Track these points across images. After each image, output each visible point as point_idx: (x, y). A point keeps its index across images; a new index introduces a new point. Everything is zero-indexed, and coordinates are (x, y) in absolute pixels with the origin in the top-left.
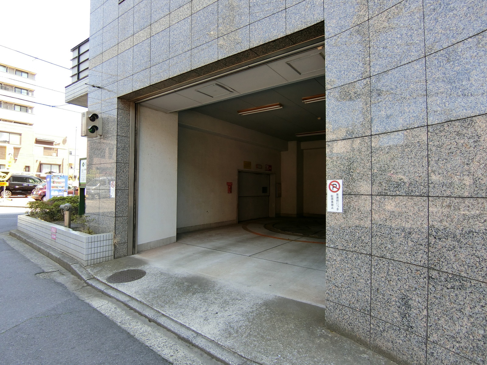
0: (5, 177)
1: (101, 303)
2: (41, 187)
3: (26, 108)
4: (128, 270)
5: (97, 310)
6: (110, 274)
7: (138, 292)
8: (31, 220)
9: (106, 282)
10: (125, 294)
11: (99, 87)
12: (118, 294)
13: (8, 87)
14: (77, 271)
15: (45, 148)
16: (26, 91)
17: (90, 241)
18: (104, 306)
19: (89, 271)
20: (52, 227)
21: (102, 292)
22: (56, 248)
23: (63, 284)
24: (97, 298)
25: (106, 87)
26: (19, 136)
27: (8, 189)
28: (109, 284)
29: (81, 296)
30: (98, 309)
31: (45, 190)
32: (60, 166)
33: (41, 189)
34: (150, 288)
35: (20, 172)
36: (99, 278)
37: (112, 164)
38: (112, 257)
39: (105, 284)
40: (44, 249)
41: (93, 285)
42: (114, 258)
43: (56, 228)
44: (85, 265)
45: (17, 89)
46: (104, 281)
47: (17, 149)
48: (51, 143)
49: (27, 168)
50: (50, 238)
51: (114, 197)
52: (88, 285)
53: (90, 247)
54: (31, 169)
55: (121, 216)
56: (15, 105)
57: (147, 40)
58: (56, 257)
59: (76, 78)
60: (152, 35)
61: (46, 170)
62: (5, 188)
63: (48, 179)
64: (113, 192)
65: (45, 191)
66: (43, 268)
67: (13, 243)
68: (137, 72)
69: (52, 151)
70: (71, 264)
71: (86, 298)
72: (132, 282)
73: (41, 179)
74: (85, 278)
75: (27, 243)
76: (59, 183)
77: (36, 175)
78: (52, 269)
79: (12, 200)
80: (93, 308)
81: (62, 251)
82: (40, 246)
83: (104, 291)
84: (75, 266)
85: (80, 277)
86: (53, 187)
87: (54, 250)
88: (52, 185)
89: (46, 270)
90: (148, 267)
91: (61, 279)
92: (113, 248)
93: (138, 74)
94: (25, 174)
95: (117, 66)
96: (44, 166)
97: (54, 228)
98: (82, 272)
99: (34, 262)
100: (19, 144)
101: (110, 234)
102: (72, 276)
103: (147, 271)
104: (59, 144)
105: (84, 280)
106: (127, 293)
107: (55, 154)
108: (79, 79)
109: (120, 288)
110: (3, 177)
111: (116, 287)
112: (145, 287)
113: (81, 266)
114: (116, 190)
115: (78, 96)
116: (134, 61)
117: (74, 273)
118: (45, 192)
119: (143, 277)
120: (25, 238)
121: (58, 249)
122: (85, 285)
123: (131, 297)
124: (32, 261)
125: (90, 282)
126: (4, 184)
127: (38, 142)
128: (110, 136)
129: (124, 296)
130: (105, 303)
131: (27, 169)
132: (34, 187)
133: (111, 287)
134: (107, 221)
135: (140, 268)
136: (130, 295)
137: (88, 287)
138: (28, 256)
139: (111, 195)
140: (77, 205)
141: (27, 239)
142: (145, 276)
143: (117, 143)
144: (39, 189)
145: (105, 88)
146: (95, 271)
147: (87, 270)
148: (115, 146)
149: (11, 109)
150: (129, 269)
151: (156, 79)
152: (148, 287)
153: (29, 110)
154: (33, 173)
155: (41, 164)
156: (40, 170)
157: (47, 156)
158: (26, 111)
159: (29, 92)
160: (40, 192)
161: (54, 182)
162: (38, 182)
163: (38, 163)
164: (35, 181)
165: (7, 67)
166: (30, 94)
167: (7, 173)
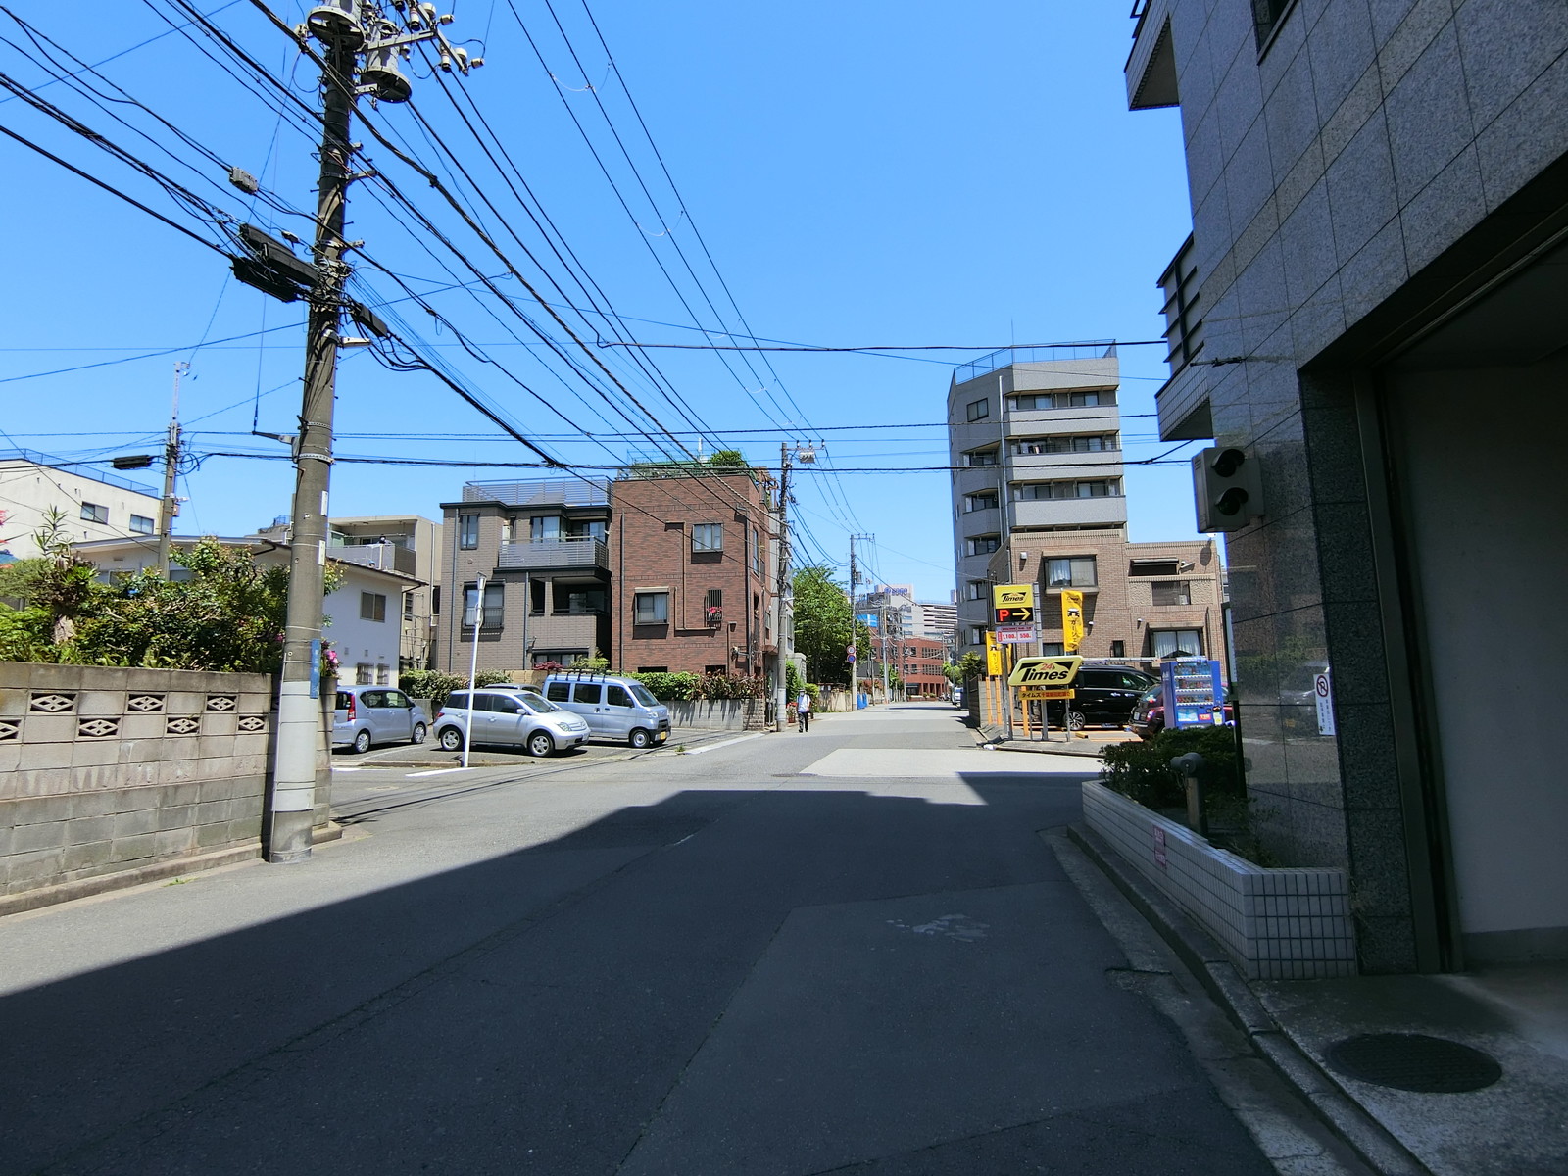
0: (1065, 676)
1: (1292, 1143)
2: (1151, 698)
3: (1102, 485)
4: (1418, 1036)
5: (1273, 1170)
6: (1340, 1036)
7: (1453, 1151)
8: (1112, 800)
9: (1322, 1065)
10: (1397, 1141)
11: (1235, 360)
12: (1364, 1128)
13: (1059, 443)
14: (1224, 990)
15: (1155, 585)
16: (1097, 441)
17: (1259, 889)
18: (1303, 1162)
19: (1263, 1001)
20: (1155, 827)
21: (1305, 1099)
22: (1170, 896)
23: (1179, 1024)
24: (1281, 1119)
25: (1257, 351)
26: (1089, 564)
27: (1075, 705)
28: (1332, 1074)
29: (1228, 1088)
30: (1277, 1164)
31: (1162, 708)
32: (1199, 631)
33: (1151, 705)
34: (1515, 1151)
35: (1102, 659)
36: (1297, 1039)
37: (1311, 611)
38: (1352, 965)
39: (1319, 1069)
40: (1137, 891)
41: (1276, 1059)
42: (1362, 971)
43: (1163, 831)
44: (1250, 976)
45: (1078, 442)
46: (1315, 1056)
47: (1089, 600)
48: (1170, 568)
49: (1118, 648)
50: (1154, 861)
51: (1333, 732)
52: (1259, 1053)
53: (1260, 910)
54: (1128, 648)
55: (1370, 805)
56: (1078, 483)
57: (1372, 121)
58: (1168, 927)
59: (1180, 359)
60: (1387, 89)
61: (1164, 649)
62: (1068, 706)
63: (1166, 676)
64: (1325, 714)
65: (1163, 711)
66: (1129, 955)
67: (1070, 862)
68: (1351, 254)
69: (1175, 590)
70: (1204, 959)
71: (1244, 1105)
72: (1429, 1096)
73: (1152, 674)
74: (1247, 1024)
75: (1103, 866)
76: (1196, 684)
77: (1142, 664)
78: (1154, 962)
79: (1086, 737)
80: (1261, 1154)
81: (1186, 910)
82: (1128, 882)
83: (1312, 1097)
84: (1217, 969)
85: (1232, 1015)
86: (1183, 698)
87: (1164, 901)
88: (1178, 690)
89: (1138, 962)
90: (1513, 1046)
91: (1176, 1006)
92: (1350, 930)
93: (1355, 260)
94: (1115, 662)
95: (1281, 268)
96: (1158, 636)
97: (1160, 830)
98: (1239, 998)
99: (1109, 929)
100: (1093, 583)
101: (1334, 872)
102: (1211, 1005)
103: (1510, 1066)
104: (1191, 567)
105: (1245, 1030)
106: (1402, 1141)
107: (1183, 599)
108: (1188, 357)
109: (1373, 1108)
110: (1061, 674)
111: (1356, 1097)
112: (1492, 1139)
113: (1238, 975)
114: (1335, 705)
115: (1191, 410)
116: (1337, 220)
117: (1216, 995)
118: (1161, 715)
119: (1486, 1090)
120: (1098, 851)
121: (1176, 901)
122: (1250, 1050)
123: (1418, 1162)
124: (1105, 924)
125: (1266, 1044)
126: (1065, 694)
127: (1137, 569)
128: (1289, 512)
129: (1389, 1150)
130: (1310, 1152)
131: (1118, 651)
132: (1133, 702)
133: (1340, 1090)
134: (1317, 822)
135: (1473, 1042)
136: (1416, 1152)
137: (1258, 1061)
138: (1100, 906)
139: (1320, 724)
140: (1232, 758)
141: (1101, 855)
142: (1498, 1089)
143: (1318, 533)
144: (1145, 706)
145: (1254, 354)
146: (1286, 1006)
147: (1258, 994)
148: (1313, 546)
149: (1071, 497)
150: (1422, 1032)
151: (1432, 243)
152: (1508, 1146)
153: (1112, 489)
154: (1133, 659)
155: (1150, 634)
156: (1149, 650)
157: (1164, 608)
158: (1105, 493)
159: (1106, 439)
160: (1151, 713)
161: (1181, 683)
162: (1143, 684)
163: (1143, 629)
164: (1138, 683)
165: (1054, 394)
166: (1108, 444)
167: (1068, 664)
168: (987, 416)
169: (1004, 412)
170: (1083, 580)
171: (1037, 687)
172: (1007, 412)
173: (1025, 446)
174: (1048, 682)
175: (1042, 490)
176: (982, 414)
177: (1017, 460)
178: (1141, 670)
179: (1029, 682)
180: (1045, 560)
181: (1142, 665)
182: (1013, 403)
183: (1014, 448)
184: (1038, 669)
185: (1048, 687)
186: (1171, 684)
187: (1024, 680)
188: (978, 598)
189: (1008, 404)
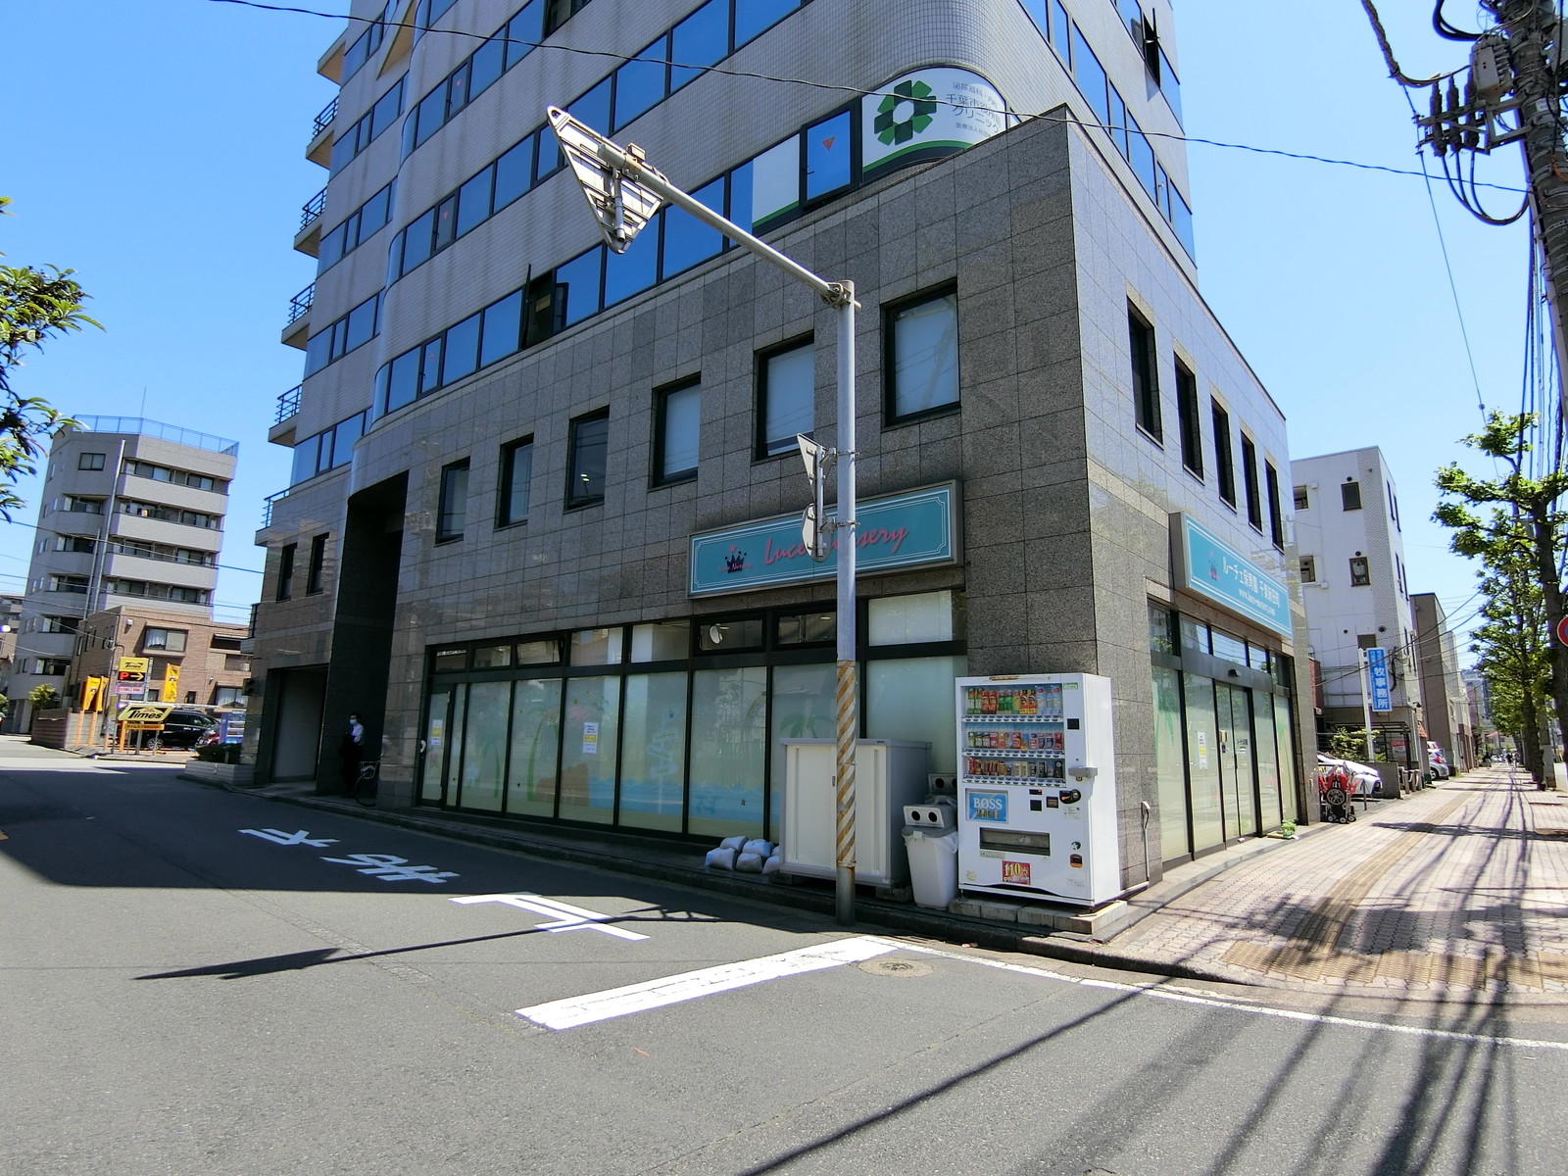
0: (160, 716)
2: (212, 732)
3: (200, 556)
13: (168, 512)
15: (228, 656)
16: (204, 519)
26: (183, 636)
27: (162, 734)
33: (211, 736)
35: (182, 705)
45: (186, 515)
47: (176, 661)
49: (192, 696)
54: (198, 698)
56: (178, 549)
61: (225, 700)
62: (157, 735)
63: (223, 719)
69: (241, 661)
73: (213, 716)
79: (165, 754)
86: (230, 733)
94: (188, 708)
96: (222, 691)
100: (182, 649)
110: (157, 715)
126: (156, 727)
127: (218, 643)
131: (191, 699)
132: (199, 734)
144: (207, 736)
149: (169, 560)
153: (208, 560)
154: (201, 705)
155: (217, 688)
156: (214, 700)
157: (230, 672)
158: (202, 563)
159: (212, 520)
160: (210, 740)
161: (232, 725)
162: (207, 723)
163: (213, 685)
164: (203, 722)
165: (173, 471)
166: (213, 523)
167: (163, 710)
168: (101, 470)
169: (120, 473)
170: (175, 647)
171: (138, 722)
172: (123, 473)
173: (134, 507)
174: (147, 719)
175: (143, 548)
176: (95, 466)
177: (123, 518)
178: (205, 713)
179: (133, 719)
180: (147, 629)
181: (206, 710)
182: (131, 467)
183: (123, 506)
184: (142, 711)
185: (146, 722)
186: (226, 725)
187: (131, 717)
188: (51, 632)
189: (125, 466)
